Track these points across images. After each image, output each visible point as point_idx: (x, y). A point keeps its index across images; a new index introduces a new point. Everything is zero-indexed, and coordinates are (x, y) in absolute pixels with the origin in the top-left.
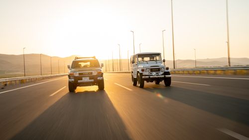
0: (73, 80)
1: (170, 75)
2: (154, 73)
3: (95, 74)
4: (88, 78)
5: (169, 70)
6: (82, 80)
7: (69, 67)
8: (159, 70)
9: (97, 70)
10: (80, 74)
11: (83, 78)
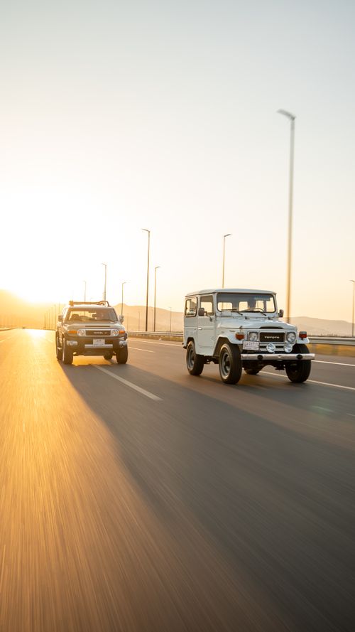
0: (76, 343)
1: (309, 353)
2: (271, 347)
3: (114, 335)
4: (103, 341)
5: (306, 341)
6: (92, 343)
7: (60, 318)
8: (281, 337)
9: (117, 328)
10: (88, 333)
11: (95, 341)
